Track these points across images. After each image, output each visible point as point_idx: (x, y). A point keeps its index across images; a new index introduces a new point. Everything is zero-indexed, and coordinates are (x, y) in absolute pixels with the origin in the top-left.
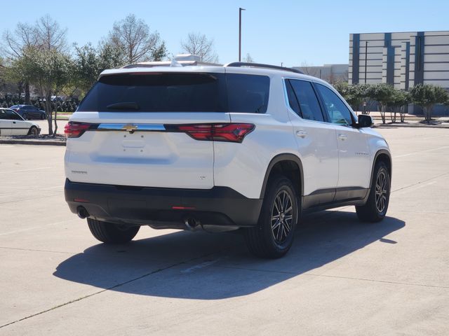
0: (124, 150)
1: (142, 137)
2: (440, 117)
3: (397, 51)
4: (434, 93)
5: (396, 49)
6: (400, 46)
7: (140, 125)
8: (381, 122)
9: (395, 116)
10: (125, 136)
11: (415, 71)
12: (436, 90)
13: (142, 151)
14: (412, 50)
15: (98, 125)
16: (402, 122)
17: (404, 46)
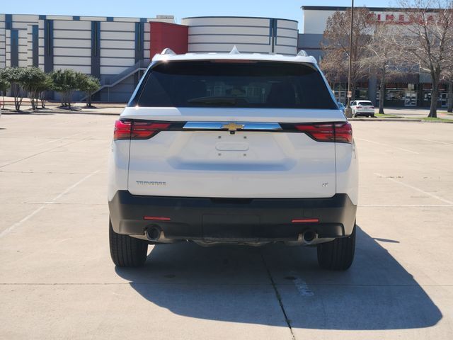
0: (220, 155)
1: (245, 137)
2: (75, 103)
3: (21, 34)
4: (75, 79)
5: (19, 31)
6: (26, 29)
7: (248, 124)
8: (14, 108)
9: (37, 102)
10: (220, 137)
11: (44, 56)
12: (76, 75)
13: (245, 155)
14: (41, 34)
15: (184, 123)
16: (43, 108)
17: (30, 30)
